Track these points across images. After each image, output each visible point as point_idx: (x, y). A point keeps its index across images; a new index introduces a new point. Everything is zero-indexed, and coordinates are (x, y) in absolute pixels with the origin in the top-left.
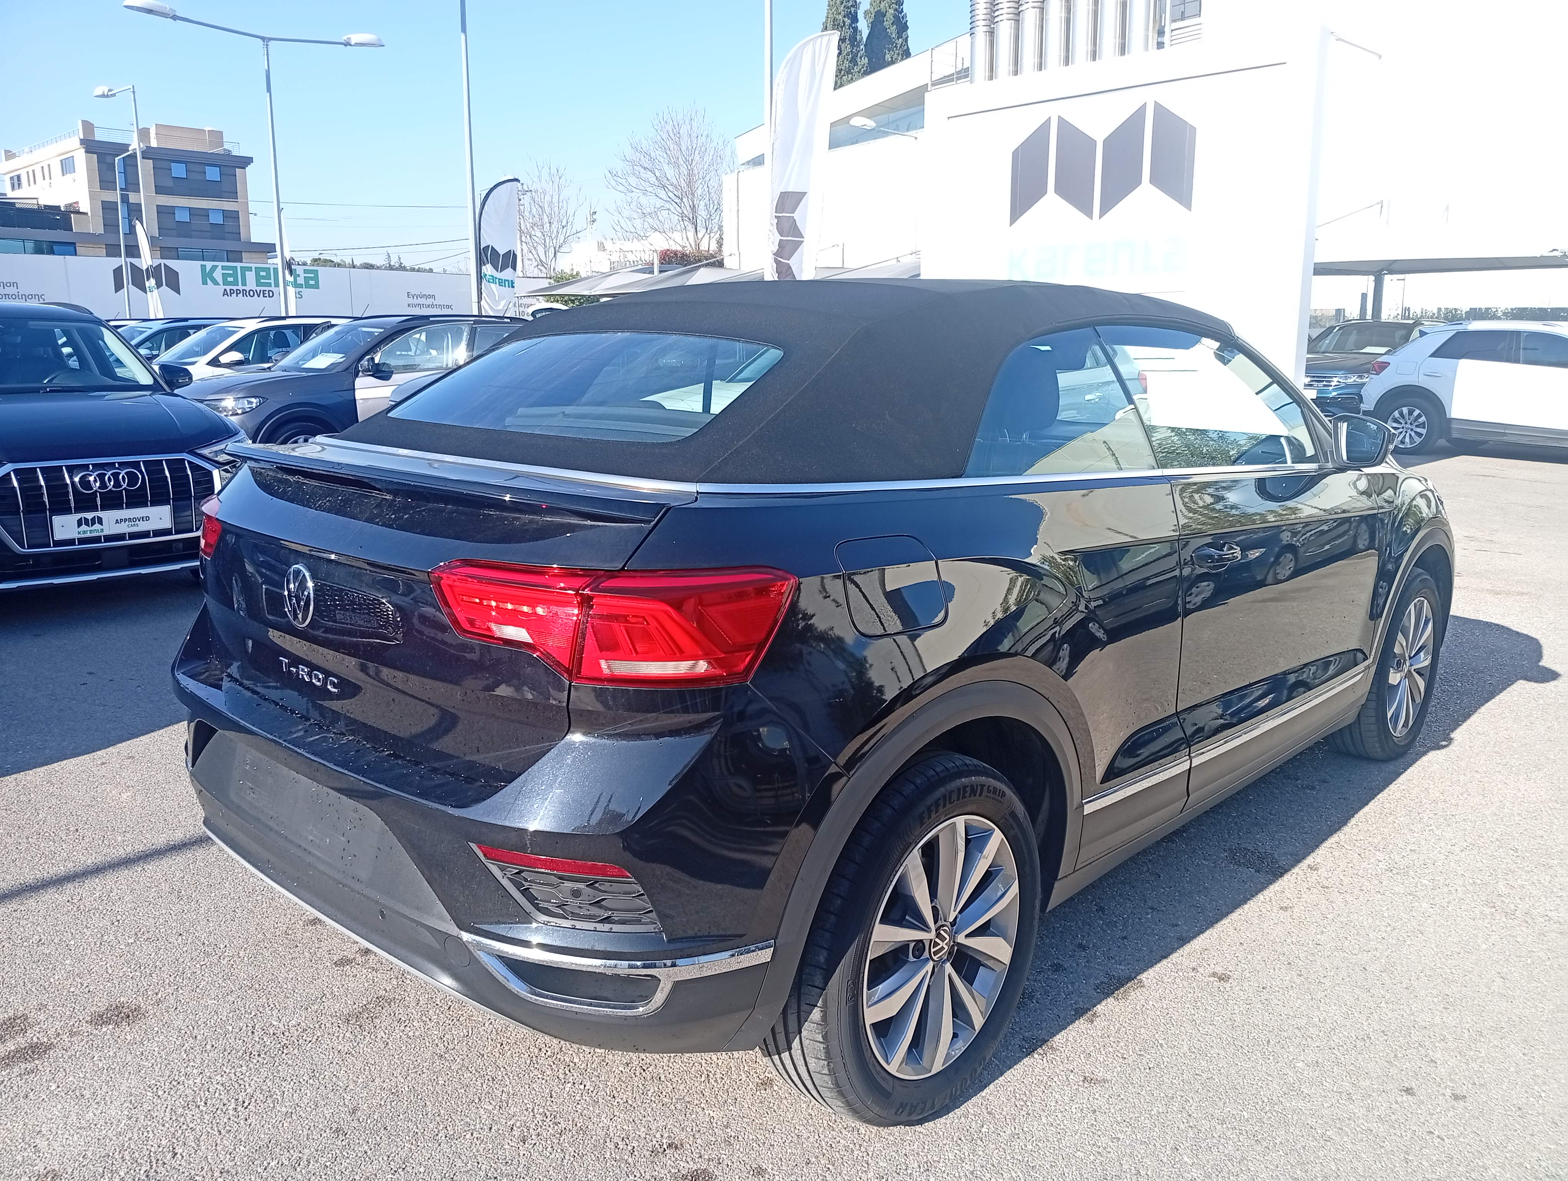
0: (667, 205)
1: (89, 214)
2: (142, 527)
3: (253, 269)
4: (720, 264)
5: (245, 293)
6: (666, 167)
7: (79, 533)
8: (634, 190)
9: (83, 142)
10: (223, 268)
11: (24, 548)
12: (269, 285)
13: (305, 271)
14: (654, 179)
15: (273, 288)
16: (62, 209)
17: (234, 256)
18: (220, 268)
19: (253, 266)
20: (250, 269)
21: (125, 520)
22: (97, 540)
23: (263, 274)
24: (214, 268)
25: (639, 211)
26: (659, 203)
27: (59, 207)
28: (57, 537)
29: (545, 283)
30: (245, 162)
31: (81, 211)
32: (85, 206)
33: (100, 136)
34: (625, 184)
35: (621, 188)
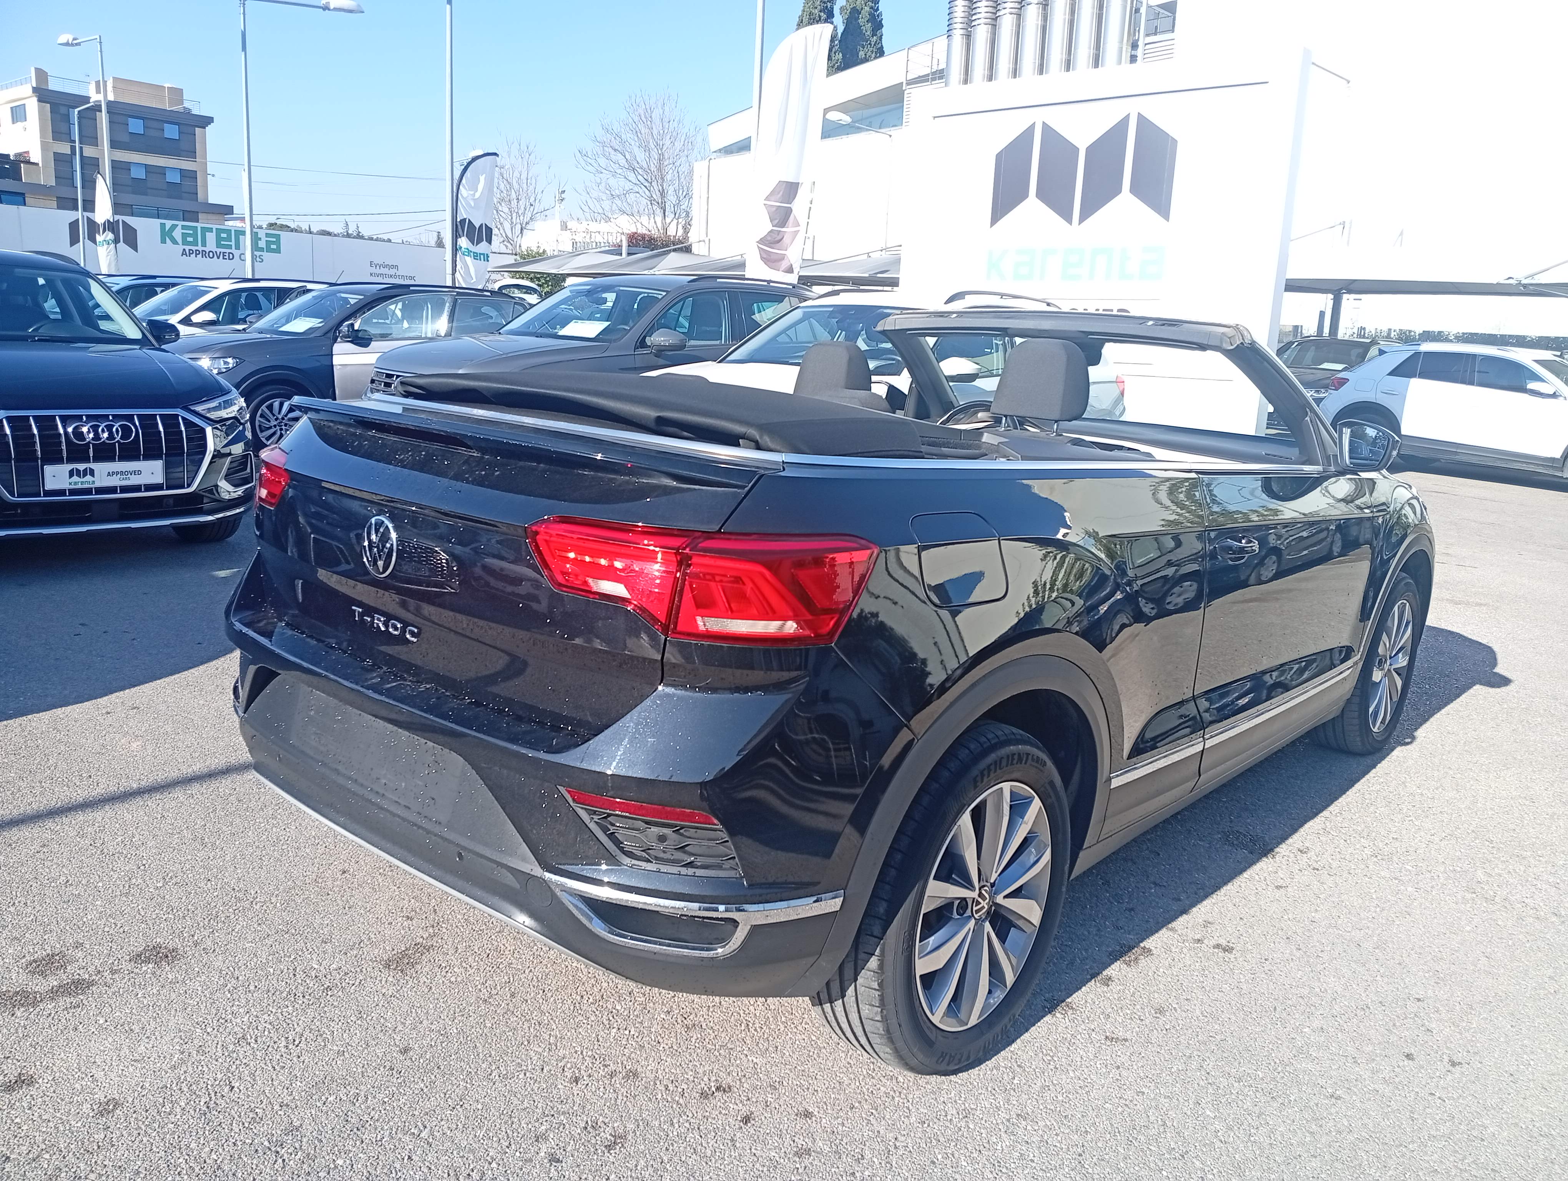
0: (636, 189)
1: (40, 165)
2: (134, 481)
3: (214, 230)
4: (688, 250)
5: (204, 254)
6: (636, 151)
7: (70, 484)
8: (604, 171)
9: (35, 90)
10: (183, 227)
11: (14, 496)
12: (230, 247)
13: (267, 235)
14: (624, 161)
15: (233, 251)
16: (12, 158)
17: (191, 216)
18: (179, 227)
19: (214, 227)
20: (211, 230)
21: (117, 473)
22: (88, 491)
23: (224, 235)
24: (174, 227)
25: (608, 192)
26: (628, 186)
27: (8, 156)
28: (49, 486)
29: (511, 260)
30: (206, 121)
31: (32, 161)
32: (36, 156)
33: (54, 85)
34: (595, 165)
35: (590, 168)
